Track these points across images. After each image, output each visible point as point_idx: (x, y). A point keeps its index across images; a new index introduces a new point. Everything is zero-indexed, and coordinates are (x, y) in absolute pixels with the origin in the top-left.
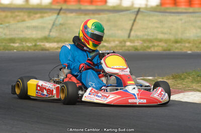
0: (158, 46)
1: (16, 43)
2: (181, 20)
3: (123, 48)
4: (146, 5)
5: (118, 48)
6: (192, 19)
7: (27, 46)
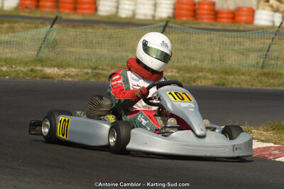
2: (211, 40)
4: (154, 16)
6: (226, 39)
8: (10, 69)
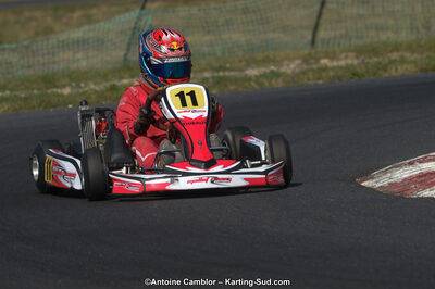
0: (403, 60)
1: (64, 86)
3: (324, 74)
5: (311, 75)
7: (96, 92)
8: (75, 91)
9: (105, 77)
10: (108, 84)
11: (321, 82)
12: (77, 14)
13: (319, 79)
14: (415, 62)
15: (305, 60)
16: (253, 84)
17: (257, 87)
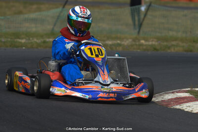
1: (22, 39)
3: (141, 47)
5: (135, 47)
7: (36, 43)
8: (27, 41)
9: (42, 36)
10: (42, 40)
11: (139, 51)
12: (35, 7)
13: (138, 49)
14: (183, 47)
15: (134, 40)
16: (108, 48)
17: (110, 49)
